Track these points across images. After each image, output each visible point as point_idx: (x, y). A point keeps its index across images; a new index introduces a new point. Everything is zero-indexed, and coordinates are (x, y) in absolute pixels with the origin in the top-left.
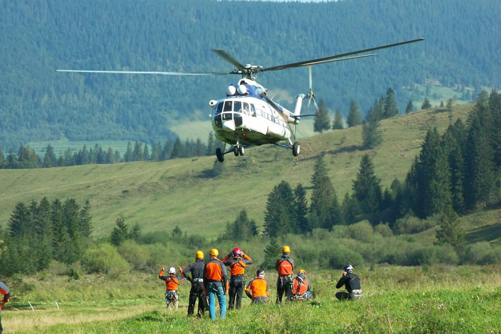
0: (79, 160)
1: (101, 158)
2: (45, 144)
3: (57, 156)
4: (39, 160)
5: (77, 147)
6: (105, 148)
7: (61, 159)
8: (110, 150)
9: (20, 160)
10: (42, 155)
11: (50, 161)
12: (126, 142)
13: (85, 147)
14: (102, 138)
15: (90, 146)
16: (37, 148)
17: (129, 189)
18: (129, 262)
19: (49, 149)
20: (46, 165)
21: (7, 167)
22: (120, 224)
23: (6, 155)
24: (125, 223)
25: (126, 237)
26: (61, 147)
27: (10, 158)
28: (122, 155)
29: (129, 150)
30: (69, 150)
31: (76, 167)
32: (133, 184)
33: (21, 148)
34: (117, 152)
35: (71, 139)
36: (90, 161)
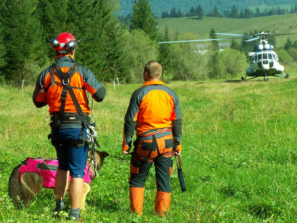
0: (270, 13)
1: (280, 12)
2: (256, 7)
3: (261, 13)
4: (253, 14)
5: (270, 8)
6: (282, 8)
7: (263, 13)
8: (284, 9)
9: (245, 14)
10: (254, 12)
11: (258, 14)
12: (291, 5)
13: (273, 8)
14: (280, 4)
15: (275, 7)
16: (253, 9)
17: (292, 25)
18: (292, 57)
19: (258, 9)
20: (256, 16)
21: (240, 18)
22: (289, 41)
23: (239, 12)
24: (291, 40)
25: (291, 46)
26: (263, 8)
27: (241, 14)
28: (289, 11)
29: (292, 8)
30: (266, 9)
31: (269, 16)
32: (294, 23)
33: (246, 9)
34: (287, 9)
35: (267, 4)
36: (275, 14)
